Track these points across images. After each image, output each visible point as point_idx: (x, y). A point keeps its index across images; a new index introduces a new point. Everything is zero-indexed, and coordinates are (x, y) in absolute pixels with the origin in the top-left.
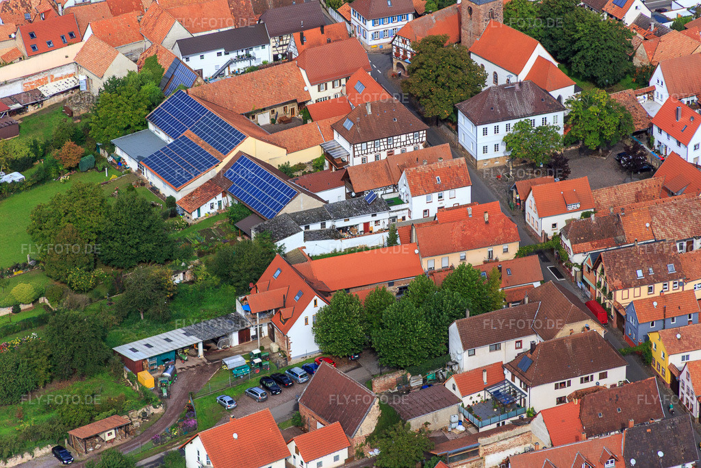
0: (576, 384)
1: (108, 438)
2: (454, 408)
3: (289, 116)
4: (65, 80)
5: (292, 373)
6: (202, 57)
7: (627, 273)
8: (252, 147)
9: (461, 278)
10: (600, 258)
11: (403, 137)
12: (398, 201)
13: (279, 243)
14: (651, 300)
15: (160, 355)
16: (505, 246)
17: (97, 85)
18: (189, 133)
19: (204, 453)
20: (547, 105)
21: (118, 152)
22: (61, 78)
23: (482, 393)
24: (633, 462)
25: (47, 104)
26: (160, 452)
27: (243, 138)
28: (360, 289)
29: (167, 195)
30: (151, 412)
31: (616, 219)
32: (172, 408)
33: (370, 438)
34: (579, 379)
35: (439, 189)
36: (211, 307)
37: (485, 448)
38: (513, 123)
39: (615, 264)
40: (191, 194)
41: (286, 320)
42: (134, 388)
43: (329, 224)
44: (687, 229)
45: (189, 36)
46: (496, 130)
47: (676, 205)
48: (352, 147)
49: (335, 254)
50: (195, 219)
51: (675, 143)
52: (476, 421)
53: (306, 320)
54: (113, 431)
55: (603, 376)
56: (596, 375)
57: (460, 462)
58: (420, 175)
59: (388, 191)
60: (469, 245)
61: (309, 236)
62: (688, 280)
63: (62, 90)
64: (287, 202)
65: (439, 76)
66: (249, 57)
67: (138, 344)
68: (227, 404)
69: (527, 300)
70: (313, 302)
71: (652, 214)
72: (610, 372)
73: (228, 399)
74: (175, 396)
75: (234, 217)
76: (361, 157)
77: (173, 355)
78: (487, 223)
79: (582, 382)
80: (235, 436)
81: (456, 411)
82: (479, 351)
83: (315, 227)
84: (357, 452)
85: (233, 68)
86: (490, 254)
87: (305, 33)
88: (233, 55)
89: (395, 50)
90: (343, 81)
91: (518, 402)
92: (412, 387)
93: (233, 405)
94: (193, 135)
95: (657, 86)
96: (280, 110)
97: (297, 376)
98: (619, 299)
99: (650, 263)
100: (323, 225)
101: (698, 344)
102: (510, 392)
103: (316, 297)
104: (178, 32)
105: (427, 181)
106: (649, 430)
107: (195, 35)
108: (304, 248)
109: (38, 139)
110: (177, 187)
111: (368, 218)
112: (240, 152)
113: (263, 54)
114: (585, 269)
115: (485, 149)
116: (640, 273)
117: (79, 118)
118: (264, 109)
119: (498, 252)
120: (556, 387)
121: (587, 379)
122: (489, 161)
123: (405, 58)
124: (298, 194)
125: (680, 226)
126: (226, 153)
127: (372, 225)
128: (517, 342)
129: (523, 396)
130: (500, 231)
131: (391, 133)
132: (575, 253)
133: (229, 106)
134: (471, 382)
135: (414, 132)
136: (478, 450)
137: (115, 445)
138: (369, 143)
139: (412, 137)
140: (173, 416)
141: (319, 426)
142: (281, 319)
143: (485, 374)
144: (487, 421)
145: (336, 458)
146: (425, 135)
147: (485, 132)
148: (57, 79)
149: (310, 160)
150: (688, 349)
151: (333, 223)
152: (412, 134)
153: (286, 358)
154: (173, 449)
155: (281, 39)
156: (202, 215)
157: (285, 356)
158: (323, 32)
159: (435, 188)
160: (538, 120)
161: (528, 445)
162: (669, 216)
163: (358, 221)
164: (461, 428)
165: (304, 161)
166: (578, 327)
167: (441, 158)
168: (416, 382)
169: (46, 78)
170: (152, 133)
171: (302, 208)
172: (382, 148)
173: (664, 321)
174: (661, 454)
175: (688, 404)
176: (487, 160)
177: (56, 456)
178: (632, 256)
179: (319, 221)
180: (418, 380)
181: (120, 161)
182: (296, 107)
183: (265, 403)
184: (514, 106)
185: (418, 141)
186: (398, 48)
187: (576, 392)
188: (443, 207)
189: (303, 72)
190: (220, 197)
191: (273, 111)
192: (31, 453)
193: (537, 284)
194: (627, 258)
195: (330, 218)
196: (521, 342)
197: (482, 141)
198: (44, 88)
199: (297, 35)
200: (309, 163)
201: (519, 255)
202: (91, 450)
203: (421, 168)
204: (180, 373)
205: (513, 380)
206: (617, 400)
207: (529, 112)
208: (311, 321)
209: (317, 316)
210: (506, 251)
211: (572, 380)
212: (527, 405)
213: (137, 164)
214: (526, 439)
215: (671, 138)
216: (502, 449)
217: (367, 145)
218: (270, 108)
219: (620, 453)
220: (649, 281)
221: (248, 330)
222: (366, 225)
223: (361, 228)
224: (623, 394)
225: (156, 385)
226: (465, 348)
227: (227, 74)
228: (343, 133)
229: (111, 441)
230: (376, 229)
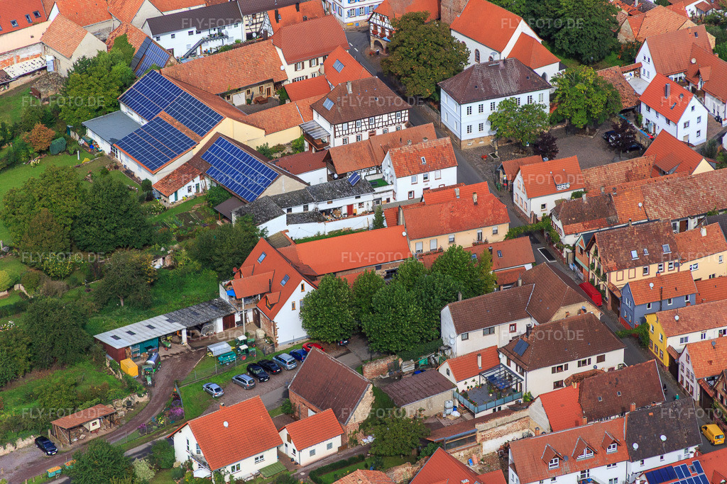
0: (573, 368)
1: (92, 428)
2: (449, 393)
3: (265, 96)
4: (32, 61)
5: (280, 359)
6: (173, 36)
7: (622, 254)
8: (229, 128)
9: (451, 261)
10: (594, 239)
11: (385, 117)
12: (382, 183)
13: (261, 227)
14: (648, 281)
15: (142, 343)
16: (495, 228)
17: (66, 66)
18: (163, 115)
19: (193, 442)
20: (533, 83)
21: (90, 134)
22: (27, 59)
23: (477, 378)
24: (636, 446)
25: (13, 85)
26: (146, 442)
27: (221, 119)
28: (347, 272)
29: (143, 178)
30: (136, 401)
31: (608, 199)
32: (157, 396)
33: (364, 426)
34: (576, 362)
35: (424, 170)
36: (193, 293)
37: (483, 434)
38: (497, 101)
39: (609, 245)
40: (168, 177)
41: (272, 305)
42: (117, 376)
43: (311, 207)
44: (680, 208)
45: (159, 14)
46: (481, 109)
47: (668, 184)
48: (333, 128)
49: (319, 237)
50: (173, 203)
51: (664, 121)
52: (471, 407)
53: (293, 305)
54: (98, 421)
55: (601, 359)
56: (594, 358)
57: (458, 449)
58: (404, 155)
59: (371, 172)
60: (458, 227)
61: (292, 220)
62: (683, 261)
63: (28, 71)
64: (268, 184)
65: (420, 53)
66: (222, 36)
67: (119, 331)
68: (215, 392)
69: (520, 282)
70: (299, 287)
71: (645, 193)
72: (608, 355)
73: (214, 387)
74: (159, 385)
75: (213, 200)
76: (342, 137)
77: (156, 342)
78: (476, 204)
79: (579, 366)
80: (226, 424)
81: (450, 397)
82: (471, 334)
83: (298, 210)
84: (351, 439)
85: (205, 47)
86: (480, 235)
87: (281, 10)
88: (205, 34)
89: (372, 28)
90: (321, 60)
91: (514, 387)
92: (404, 373)
93: (220, 393)
94: (168, 116)
95: (643, 63)
96: (255, 90)
97: (286, 362)
98: (613, 281)
99: (645, 244)
100: (306, 208)
101: (696, 326)
102: (505, 377)
103: (303, 282)
104: (149, 10)
105: (412, 161)
106: (651, 414)
107: (165, 13)
108: (287, 231)
109: (6, 122)
110: (153, 170)
111: (351, 200)
112: (217, 133)
113: (236, 33)
114: (578, 251)
115: (469, 129)
116: (634, 254)
117: (47, 99)
118: (240, 89)
119: (488, 234)
120: (553, 371)
121: (584, 362)
122: (474, 141)
123: (383, 35)
124: (280, 176)
125: (673, 206)
126: (203, 134)
127: (356, 207)
128: (511, 325)
129: (519, 380)
130: (490, 212)
131: (373, 112)
132: (566, 234)
133: (204, 87)
134: (465, 366)
135: (396, 112)
136: (475, 436)
137: (100, 435)
138: (350, 123)
139: (394, 117)
140: (159, 405)
141: (311, 413)
142: (268, 304)
143: (480, 359)
144: (484, 406)
145: (330, 446)
146: (407, 114)
147: (469, 111)
148: (23, 60)
149: (289, 142)
150: (687, 331)
151: (316, 206)
152: (394, 114)
153: (273, 344)
154: (161, 438)
155: (254, 17)
156: (180, 198)
157: (271, 342)
158: (298, 10)
159: (421, 168)
160: (523, 99)
161: (526, 430)
162: (662, 195)
163: (342, 203)
164: (456, 414)
165: (282, 143)
166: (573, 310)
167: (426, 138)
168: (407, 367)
169: (11, 59)
170: (125, 115)
171: (284, 191)
172: (364, 128)
173: (661, 302)
174: (663, 438)
175: (687, 387)
176: (472, 140)
177: (40, 447)
178: (626, 237)
179: (301, 204)
180: (410, 365)
181: (91, 144)
182: (272, 87)
183: (252, 391)
184: (498, 84)
185: (400, 121)
186: (376, 26)
187: (574, 376)
188: (428, 188)
189: (279, 51)
190: (197, 180)
191: (249, 92)
192: (14, 444)
193: (528, 267)
194: (622, 239)
195: (313, 201)
196: (515, 325)
197: (466, 120)
198: (10, 69)
199: (272, 12)
200: (288, 144)
201: (508, 237)
202: (75, 440)
203: (405, 148)
204: (164, 360)
205: (509, 364)
206: (617, 384)
207: (514, 90)
208: (298, 306)
209: (305, 301)
210: (495, 233)
211: (570, 363)
212: (524, 390)
213: (110, 147)
214: (524, 424)
215: (660, 115)
216: (500, 435)
217: (348, 125)
218: (246, 88)
219: (622, 437)
220: (644, 262)
221: (233, 316)
222: (350, 207)
223: (345, 210)
224: (623, 377)
225: (140, 373)
226: (458, 332)
227: (199, 53)
228: (323, 113)
229: (96, 431)
230: (359, 211)
